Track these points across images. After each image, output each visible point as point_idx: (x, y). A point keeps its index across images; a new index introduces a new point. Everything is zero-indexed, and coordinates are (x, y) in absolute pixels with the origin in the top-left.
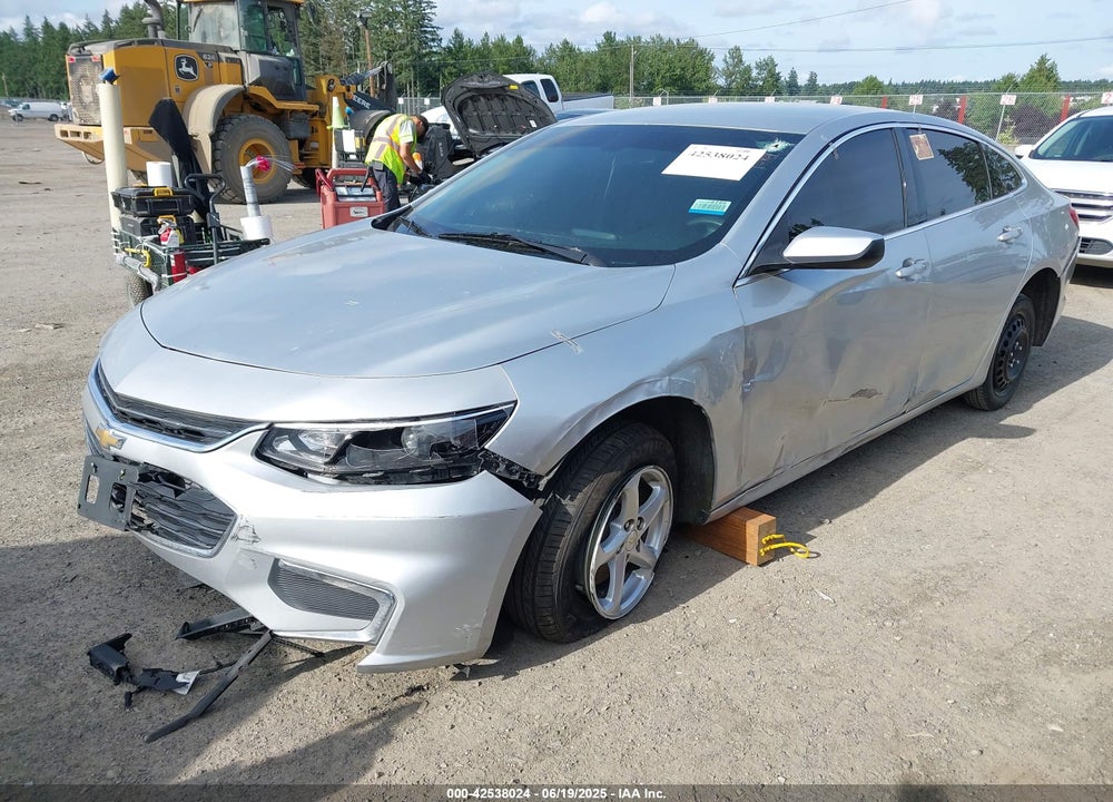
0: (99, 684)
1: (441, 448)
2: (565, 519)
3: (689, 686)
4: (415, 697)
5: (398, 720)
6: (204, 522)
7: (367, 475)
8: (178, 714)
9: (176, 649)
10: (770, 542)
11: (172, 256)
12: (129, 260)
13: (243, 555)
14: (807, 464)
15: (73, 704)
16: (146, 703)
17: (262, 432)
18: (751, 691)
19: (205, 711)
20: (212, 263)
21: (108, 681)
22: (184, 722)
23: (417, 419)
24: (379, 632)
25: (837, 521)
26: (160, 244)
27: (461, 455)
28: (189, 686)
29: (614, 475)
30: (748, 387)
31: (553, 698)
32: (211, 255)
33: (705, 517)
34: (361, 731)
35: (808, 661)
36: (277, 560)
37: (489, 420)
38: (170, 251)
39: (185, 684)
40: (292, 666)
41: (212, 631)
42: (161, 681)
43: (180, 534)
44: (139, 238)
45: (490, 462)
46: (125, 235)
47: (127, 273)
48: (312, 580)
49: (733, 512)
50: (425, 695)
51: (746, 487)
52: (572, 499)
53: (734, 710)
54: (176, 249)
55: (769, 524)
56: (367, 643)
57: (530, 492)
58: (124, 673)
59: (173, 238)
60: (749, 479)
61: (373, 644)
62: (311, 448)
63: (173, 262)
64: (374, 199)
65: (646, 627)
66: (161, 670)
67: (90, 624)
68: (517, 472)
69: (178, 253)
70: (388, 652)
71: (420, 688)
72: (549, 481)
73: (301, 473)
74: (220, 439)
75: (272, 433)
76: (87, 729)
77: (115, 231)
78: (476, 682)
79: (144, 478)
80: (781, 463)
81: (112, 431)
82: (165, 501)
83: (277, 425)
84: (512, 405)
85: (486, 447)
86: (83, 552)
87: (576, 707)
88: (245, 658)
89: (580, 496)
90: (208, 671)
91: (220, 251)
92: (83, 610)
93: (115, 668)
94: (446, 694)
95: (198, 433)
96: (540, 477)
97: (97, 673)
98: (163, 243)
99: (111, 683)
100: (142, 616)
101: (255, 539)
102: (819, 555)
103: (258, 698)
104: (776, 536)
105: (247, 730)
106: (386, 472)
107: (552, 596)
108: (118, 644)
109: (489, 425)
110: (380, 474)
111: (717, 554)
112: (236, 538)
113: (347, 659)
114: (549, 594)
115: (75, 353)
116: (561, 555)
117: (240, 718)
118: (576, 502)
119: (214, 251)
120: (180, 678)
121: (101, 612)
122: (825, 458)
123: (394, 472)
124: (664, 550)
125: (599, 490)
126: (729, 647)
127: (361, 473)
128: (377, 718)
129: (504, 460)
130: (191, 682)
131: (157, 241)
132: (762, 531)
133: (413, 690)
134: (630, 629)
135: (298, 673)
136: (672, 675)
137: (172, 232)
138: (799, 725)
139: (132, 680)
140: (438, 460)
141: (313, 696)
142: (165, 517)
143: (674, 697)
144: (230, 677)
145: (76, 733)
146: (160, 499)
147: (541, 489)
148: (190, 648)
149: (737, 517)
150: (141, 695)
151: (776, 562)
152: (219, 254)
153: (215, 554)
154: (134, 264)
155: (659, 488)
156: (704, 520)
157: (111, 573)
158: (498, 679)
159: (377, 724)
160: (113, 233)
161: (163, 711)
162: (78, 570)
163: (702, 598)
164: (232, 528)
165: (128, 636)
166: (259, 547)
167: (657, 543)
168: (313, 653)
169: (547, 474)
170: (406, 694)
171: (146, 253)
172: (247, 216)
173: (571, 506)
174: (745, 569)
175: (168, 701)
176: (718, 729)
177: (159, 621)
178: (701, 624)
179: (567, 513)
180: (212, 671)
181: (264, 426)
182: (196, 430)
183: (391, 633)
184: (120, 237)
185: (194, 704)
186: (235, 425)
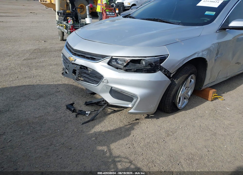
0: (68, 112)
1: (150, 64)
2: (175, 84)
3: (199, 125)
4: (137, 121)
5: (135, 125)
6: (95, 78)
7: (133, 70)
8: (87, 120)
9: (84, 107)
10: (215, 96)
11: (71, 26)
12: (60, 27)
13: (104, 86)
14: (223, 79)
15: (64, 116)
16: (80, 117)
17: (110, 59)
18: (214, 127)
19: (93, 120)
20: (79, 28)
21: (71, 112)
22: (88, 122)
23: (146, 57)
24: (133, 105)
25: (228, 93)
26: (68, 23)
27: (155, 67)
28: (89, 114)
29: (187, 75)
30: (216, 58)
31: (168, 124)
32: (79, 26)
33: (201, 88)
34: (127, 127)
35: (227, 122)
36: (112, 87)
37: (162, 59)
38: (71, 25)
39: (87, 114)
40: (109, 112)
41: (93, 103)
42: (82, 113)
43: (89, 81)
44: (63, 22)
45: (161, 69)
46: (59, 21)
47: (59, 30)
48: (119, 92)
49: (206, 88)
50: (140, 121)
51: (210, 82)
52: (177, 80)
53: (211, 131)
54: (72, 24)
55: (215, 91)
56: (130, 107)
57: (169, 77)
58: (75, 110)
59: (71, 22)
60: (211, 81)
61: (131, 108)
62: (119, 63)
63: (71, 27)
64: (114, 15)
65: (187, 112)
66: (82, 110)
67: (65, 101)
68: (167, 72)
69: (72, 25)
70: (135, 110)
71: (138, 119)
72: (173, 75)
73: (117, 68)
74: (99, 60)
75: (112, 59)
76: (68, 121)
77: (57, 21)
78: (150, 119)
79: (81, 68)
80: (218, 78)
81: (73, 57)
82: (86, 73)
83: (113, 57)
84: (167, 55)
85: (161, 65)
86: (60, 86)
87: (174, 127)
88: (101, 109)
89: (179, 79)
90: (92, 112)
91: (81, 25)
92: (62, 98)
93: (73, 109)
94: (144, 121)
95: (95, 59)
96: (171, 74)
97: (68, 110)
98: (69, 23)
99: (72, 112)
100: (75, 100)
101: (108, 82)
102: (225, 100)
103: (104, 118)
104: (216, 94)
105: (102, 124)
106: (137, 70)
107: (170, 102)
108: (72, 104)
109: (162, 60)
110: (136, 70)
111: (201, 98)
112: (103, 82)
113: (121, 112)
114: (169, 101)
115: (49, 47)
116: (173, 93)
117: (100, 122)
118: (178, 81)
119: (80, 25)
120: (87, 112)
121: (66, 98)
122: (226, 78)
123: (139, 70)
124: (191, 95)
125: (183, 78)
126: (207, 118)
127: (131, 70)
128: (131, 124)
129: (164, 68)
130: (89, 113)
131: (67, 23)
132: (214, 93)
133: (136, 120)
134: (183, 112)
135: (111, 114)
136: (195, 122)
137: (71, 20)
138: (227, 135)
139: (76, 112)
140: (149, 67)
141: (115, 119)
142: (85, 77)
143: (196, 127)
144: (98, 113)
145: (66, 122)
146: (84, 73)
147: (171, 76)
148: (87, 107)
149: (207, 89)
150: (78, 115)
151: (215, 101)
152: (81, 26)
153: (98, 85)
154: (61, 28)
155: (193, 80)
156: (200, 89)
157: (67, 91)
158: (155, 119)
159: (130, 126)
160: (56, 21)
161: (84, 119)
162: (60, 90)
163: (199, 107)
164: (102, 80)
165: (74, 103)
166: (108, 84)
167: (190, 93)
168: (113, 110)
169: (173, 73)
170: (135, 120)
171: (64, 25)
172: (87, 18)
173: (176, 82)
174: (208, 101)
175: (84, 117)
176: (208, 134)
177: (79, 101)
178: (199, 112)
179: (175, 83)
180: (93, 111)
181: (111, 57)
182: (93, 58)
183: (136, 105)
184: (58, 22)
185: (90, 118)
186: (103, 57)
